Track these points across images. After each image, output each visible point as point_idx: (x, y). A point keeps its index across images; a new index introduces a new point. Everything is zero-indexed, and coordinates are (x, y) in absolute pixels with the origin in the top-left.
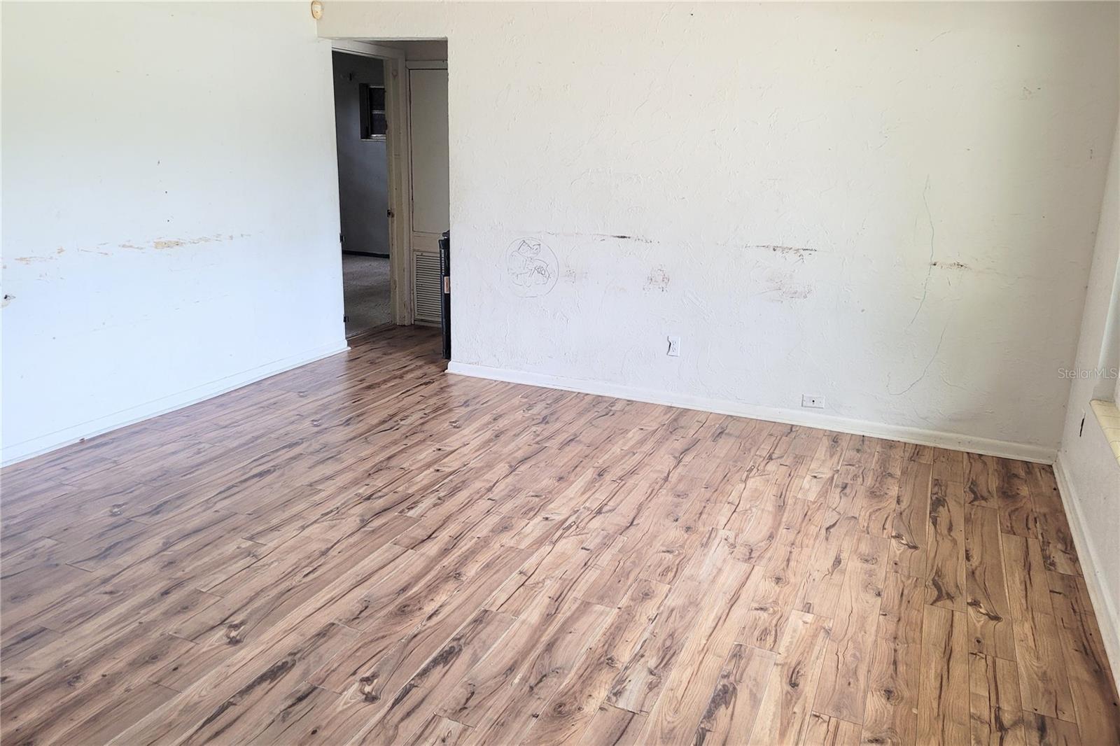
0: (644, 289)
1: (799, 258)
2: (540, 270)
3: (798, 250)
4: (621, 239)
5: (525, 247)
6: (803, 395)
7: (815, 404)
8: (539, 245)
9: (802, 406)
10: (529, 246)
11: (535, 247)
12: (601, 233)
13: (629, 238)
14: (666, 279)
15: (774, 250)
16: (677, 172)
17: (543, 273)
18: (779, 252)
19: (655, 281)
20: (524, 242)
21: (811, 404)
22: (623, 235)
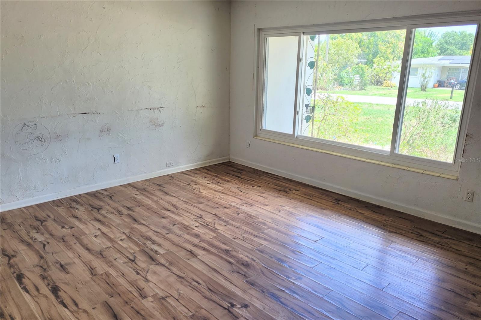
0: (99, 136)
1: (159, 111)
2: (38, 139)
3: (158, 108)
4: (84, 114)
5: (26, 127)
6: (167, 163)
7: (171, 165)
8: (36, 125)
9: (167, 167)
10: (28, 126)
11: (33, 126)
12: (73, 113)
13: (88, 113)
14: (109, 130)
15: (150, 109)
16: (107, 80)
17: (40, 139)
18: (152, 110)
19: (104, 131)
20: (25, 124)
21: (170, 165)
22: (85, 112)
